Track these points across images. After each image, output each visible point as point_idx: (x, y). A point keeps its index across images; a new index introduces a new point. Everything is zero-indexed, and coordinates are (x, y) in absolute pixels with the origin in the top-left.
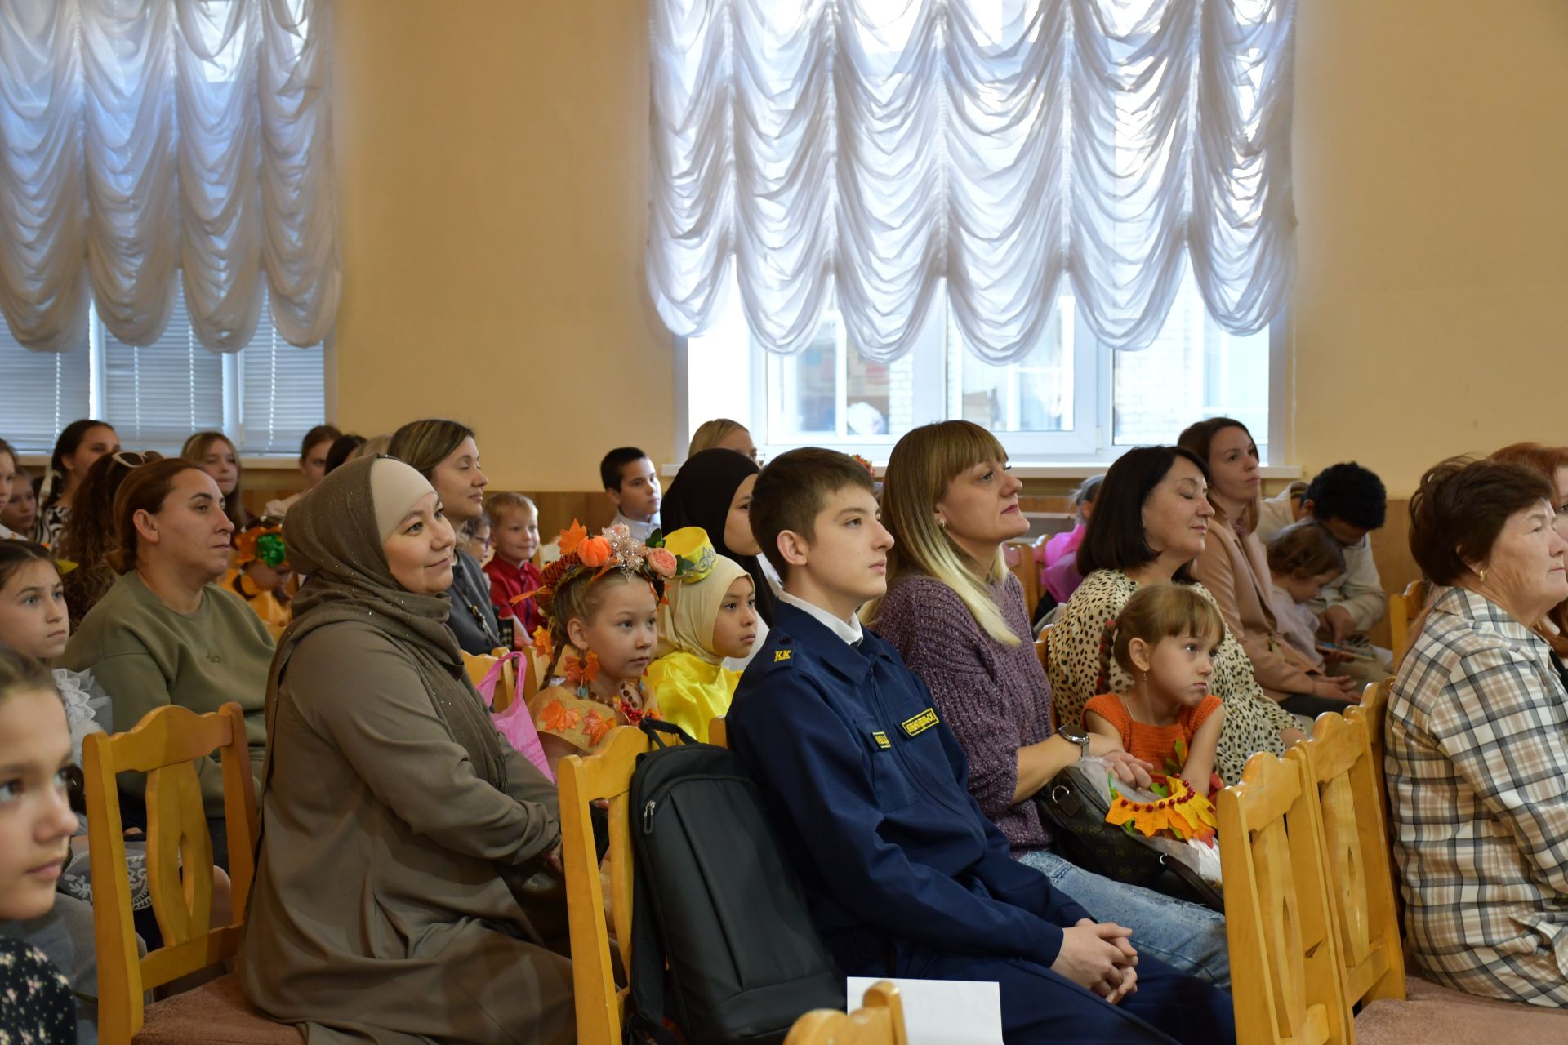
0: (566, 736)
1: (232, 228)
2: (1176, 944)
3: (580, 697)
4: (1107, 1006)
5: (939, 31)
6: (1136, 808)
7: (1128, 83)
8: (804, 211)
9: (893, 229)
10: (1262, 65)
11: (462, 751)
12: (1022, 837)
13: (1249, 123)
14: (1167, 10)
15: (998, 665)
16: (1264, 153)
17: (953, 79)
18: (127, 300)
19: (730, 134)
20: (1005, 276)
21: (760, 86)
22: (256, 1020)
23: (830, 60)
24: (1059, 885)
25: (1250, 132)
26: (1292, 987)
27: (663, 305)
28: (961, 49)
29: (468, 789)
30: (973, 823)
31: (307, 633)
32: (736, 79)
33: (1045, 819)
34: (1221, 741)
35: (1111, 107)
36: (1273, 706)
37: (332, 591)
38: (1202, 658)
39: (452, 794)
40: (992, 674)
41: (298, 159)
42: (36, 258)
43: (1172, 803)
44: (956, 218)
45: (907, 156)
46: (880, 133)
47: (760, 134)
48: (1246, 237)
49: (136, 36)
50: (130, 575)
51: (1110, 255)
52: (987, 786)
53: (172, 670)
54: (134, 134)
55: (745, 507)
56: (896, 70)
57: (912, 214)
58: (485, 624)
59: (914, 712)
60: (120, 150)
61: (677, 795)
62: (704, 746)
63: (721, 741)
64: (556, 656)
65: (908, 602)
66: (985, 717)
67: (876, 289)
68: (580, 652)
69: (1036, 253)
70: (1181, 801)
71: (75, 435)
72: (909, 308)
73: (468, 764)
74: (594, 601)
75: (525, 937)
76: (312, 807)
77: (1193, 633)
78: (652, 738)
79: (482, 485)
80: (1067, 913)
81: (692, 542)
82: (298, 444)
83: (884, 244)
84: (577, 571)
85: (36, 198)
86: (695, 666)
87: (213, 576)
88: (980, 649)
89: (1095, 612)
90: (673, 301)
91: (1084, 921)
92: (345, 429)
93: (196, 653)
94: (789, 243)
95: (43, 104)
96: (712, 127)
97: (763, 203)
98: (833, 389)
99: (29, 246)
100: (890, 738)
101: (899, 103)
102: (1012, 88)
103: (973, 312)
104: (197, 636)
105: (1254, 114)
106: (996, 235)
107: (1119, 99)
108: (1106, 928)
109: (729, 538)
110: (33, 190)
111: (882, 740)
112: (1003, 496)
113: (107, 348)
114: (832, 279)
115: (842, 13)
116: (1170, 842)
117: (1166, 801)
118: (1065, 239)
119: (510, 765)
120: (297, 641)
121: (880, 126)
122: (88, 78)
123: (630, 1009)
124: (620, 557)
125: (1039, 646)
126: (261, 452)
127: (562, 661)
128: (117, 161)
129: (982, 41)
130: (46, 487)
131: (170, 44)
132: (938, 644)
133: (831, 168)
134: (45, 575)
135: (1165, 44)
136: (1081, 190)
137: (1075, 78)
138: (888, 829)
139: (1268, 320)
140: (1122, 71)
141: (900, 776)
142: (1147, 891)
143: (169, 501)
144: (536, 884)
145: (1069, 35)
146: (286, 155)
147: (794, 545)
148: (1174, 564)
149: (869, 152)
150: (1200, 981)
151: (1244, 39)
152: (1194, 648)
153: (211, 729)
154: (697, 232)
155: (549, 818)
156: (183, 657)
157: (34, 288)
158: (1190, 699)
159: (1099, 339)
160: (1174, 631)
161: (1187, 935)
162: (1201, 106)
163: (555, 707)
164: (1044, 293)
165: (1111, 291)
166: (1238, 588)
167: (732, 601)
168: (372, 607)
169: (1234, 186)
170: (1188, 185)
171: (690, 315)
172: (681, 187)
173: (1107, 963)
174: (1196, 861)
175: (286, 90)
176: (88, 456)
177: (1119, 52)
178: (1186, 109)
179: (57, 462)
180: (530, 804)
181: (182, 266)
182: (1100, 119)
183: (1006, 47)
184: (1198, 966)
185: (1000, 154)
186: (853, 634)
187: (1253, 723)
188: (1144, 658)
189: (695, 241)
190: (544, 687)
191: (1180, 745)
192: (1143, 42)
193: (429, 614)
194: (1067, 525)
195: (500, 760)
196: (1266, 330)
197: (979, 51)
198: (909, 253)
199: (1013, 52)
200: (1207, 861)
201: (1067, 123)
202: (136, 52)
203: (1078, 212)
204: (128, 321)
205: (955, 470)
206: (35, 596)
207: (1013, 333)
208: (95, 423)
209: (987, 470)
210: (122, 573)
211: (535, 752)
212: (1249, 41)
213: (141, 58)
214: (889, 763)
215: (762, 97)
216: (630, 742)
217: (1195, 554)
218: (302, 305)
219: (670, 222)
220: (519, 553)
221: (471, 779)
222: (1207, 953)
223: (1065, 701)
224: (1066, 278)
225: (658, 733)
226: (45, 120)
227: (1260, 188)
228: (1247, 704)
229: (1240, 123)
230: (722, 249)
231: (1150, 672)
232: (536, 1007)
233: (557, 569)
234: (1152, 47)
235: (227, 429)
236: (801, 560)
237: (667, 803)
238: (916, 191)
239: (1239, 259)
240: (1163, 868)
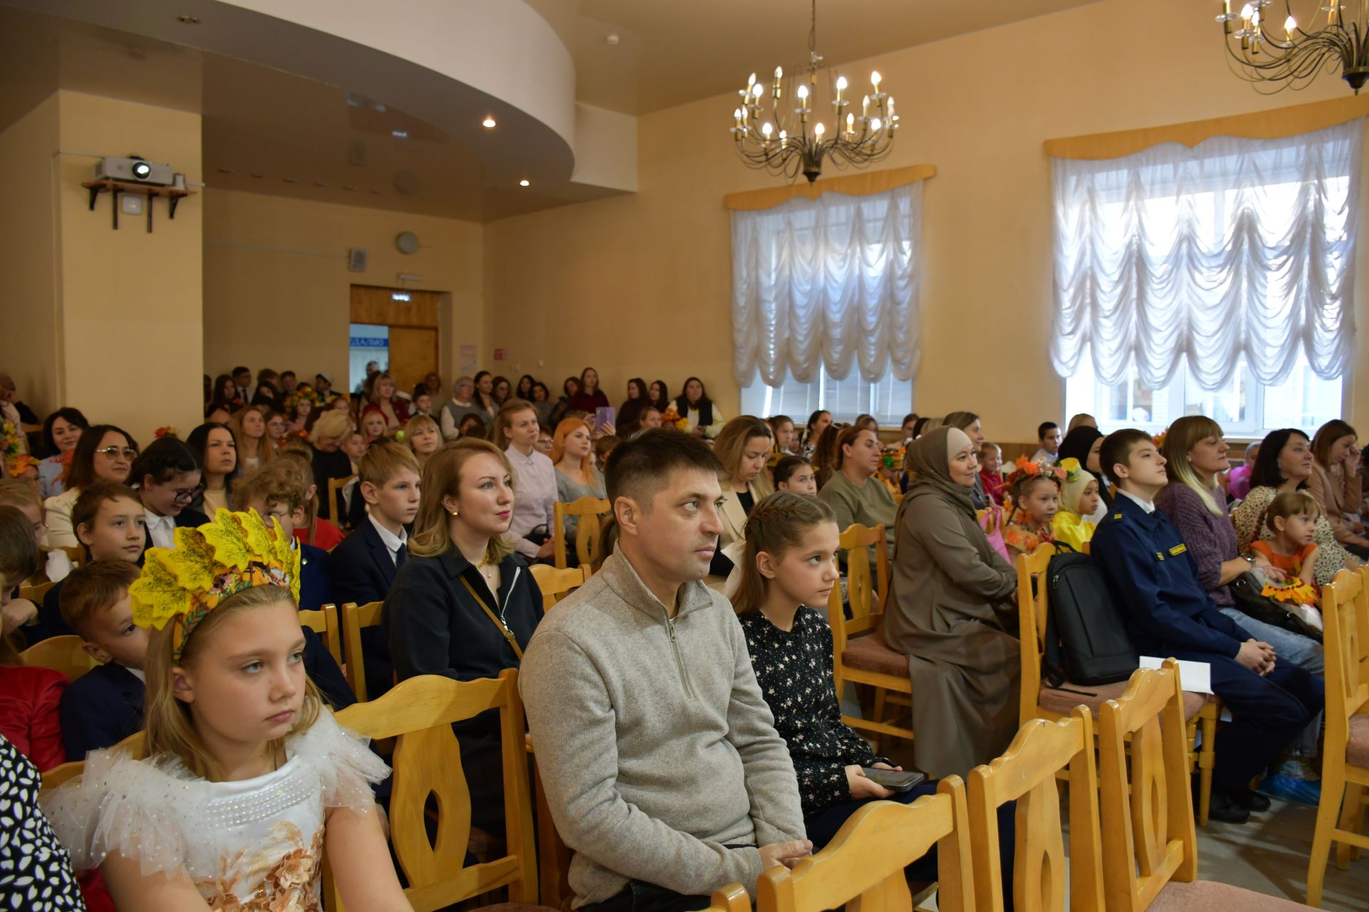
0: (1017, 546)
1: (877, 334)
2: (1294, 652)
3: (1023, 530)
4: (1260, 677)
5: (1184, 246)
6: (1276, 590)
7: (1274, 268)
8: (1122, 323)
9: (1161, 331)
10: (1340, 259)
11: (976, 550)
12: (1222, 601)
13: (1333, 285)
14: (1294, 235)
15: (1214, 524)
16: (1340, 298)
17: (1190, 266)
18: (835, 363)
19: (1088, 291)
20: (1213, 353)
21: (1102, 270)
22: (888, 651)
23: (1134, 260)
24: (1239, 623)
25: (1334, 289)
26: (1353, 674)
27: (1057, 365)
28: (1195, 254)
29: (978, 566)
30: (1200, 594)
31: (913, 498)
32: (1091, 268)
33: (1233, 595)
34: (1317, 564)
35: (1265, 278)
36: (1342, 549)
37: (925, 481)
38: (1310, 524)
39: (971, 568)
40: (1211, 528)
41: (905, 305)
42: (803, 346)
43: (1293, 588)
44: (1191, 326)
45: (1169, 300)
46: (1157, 290)
47: (1102, 291)
48: (1331, 336)
49: (844, 260)
50: (839, 471)
51: (1263, 343)
52: (1207, 578)
53: (855, 509)
54: (841, 298)
55: (1097, 452)
56: (1165, 262)
57: (1170, 326)
58: (980, 497)
59: (1175, 545)
60: (836, 304)
61: (1067, 573)
62: (1079, 553)
63: (1088, 551)
64: (1013, 511)
65: (1173, 495)
66: (1207, 547)
67: (1154, 358)
68: (1023, 510)
69: (1229, 343)
70: (1298, 587)
71: (816, 416)
72: (1168, 367)
73: (978, 556)
74: (1030, 489)
75: (998, 628)
76: (913, 568)
77: (1305, 513)
78: (1058, 548)
79: (982, 439)
80: (1244, 636)
81: (1071, 464)
82: (901, 421)
83: (1157, 338)
84: (1023, 476)
85: (804, 324)
86: (1070, 517)
87: (871, 473)
88: (1206, 517)
89: (1259, 504)
90: (1061, 362)
91: (1251, 640)
92: (921, 416)
93: (865, 504)
94: (1114, 337)
95: (808, 287)
96: (1080, 288)
97: (1103, 321)
98: (1126, 402)
99: (801, 342)
100: (1163, 555)
101: (1165, 277)
102: (1219, 269)
103: (1198, 368)
104: (864, 496)
105: (1335, 281)
106: (1210, 334)
107: (1269, 274)
108: (1262, 644)
109: (1089, 464)
110: (803, 321)
111: (1161, 556)
112: (1220, 452)
113: (827, 382)
114: (1133, 354)
115: (1140, 239)
116: (1293, 607)
117: (1290, 587)
118: (1243, 336)
119: (995, 557)
120: (910, 500)
121: (1156, 287)
122: (826, 277)
123: (1044, 661)
124: (1042, 470)
125: (1231, 518)
126: (885, 424)
127: (1015, 515)
128: (835, 308)
129: (1204, 250)
130: (805, 436)
131: (857, 261)
132: (1187, 514)
133: (1134, 305)
134: (808, 470)
135: (1292, 250)
136: (1251, 315)
137: (1248, 265)
138: (1161, 595)
139: (1342, 373)
140: (1270, 263)
141: (1167, 573)
142: (1280, 629)
143: (857, 441)
144: (1004, 607)
145: (1246, 246)
146: (899, 304)
147: (1122, 470)
148: (1297, 482)
149: (1151, 297)
150: (1304, 670)
151: (1331, 247)
152: (1306, 520)
153: (873, 535)
154: (1073, 332)
155: (1011, 580)
156: (859, 506)
157: (801, 358)
158: (1304, 542)
159: (1258, 381)
160: (1296, 512)
161: (1299, 649)
162: (1310, 277)
163: (1012, 533)
164: (1232, 360)
165: (1263, 359)
166: (1325, 494)
167: (1088, 491)
168: (941, 489)
169: (1325, 312)
170: (1303, 313)
171: (1068, 368)
172: (1067, 314)
173: (1261, 659)
174: (1305, 616)
175: (902, 277)
176: (822, 425)
177: (1270, 254)
178: (1302, 279)
179: (809, 426)
180: (1004, 574)
181: (857, 348)
182: (1260, 282)
183: (1216, 252)
184: (1304, 663)
185: (1214, 298)
186: (1150, 508)
187: (1332, 556)
188: (1281, 525)
189: (1071, 337)
190: (1007, 524)
191: (1297, 564)
192: (1281, 249)
193: (963, 494)
194: (1241, 464)
195: (991, 555)
196: (1341, 377)
197: (1203, 254)
198: (1168, 343)
199: (1219, 254)
200: (1311, 616)
201: (1245, 285)
202: (842, 267)
203: (1249, 324)
204: (835, 371)
205: (1199, 438)
206: (803, 479)
207: (1218, 377)
208: (823, 412)
209: (1214, 441)
210: (837, 470)
211: (1003, 552)
212: (1333, 249)
213: (846, 268)
214: (1163, 567)
215: (1103, 276)
216: (1047, 550)
217: (1307, 477)
218: (904, 364)
219: (1061, 329)
220: (992, 469)
221: (979, 562)
222: (1307, 658)
223: (1242, 543)
224: (1243, 354)
225: (1060, 546)
226: (808, 294)
227: (1339, 314)
228: (1329, 548)
229: (1329, 285)
230: (1084, 340)
231: (1284, 532)
232: (1003, 657)
233: (1013, 476)
234: (1286, 251)
235: (872, 413)
236: (1126, 475)
237: (1063, 577)
238: (1171, 317)
239: (1327, 346)
240: (1289, 619)
